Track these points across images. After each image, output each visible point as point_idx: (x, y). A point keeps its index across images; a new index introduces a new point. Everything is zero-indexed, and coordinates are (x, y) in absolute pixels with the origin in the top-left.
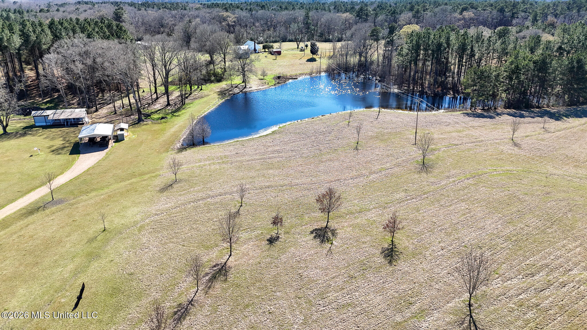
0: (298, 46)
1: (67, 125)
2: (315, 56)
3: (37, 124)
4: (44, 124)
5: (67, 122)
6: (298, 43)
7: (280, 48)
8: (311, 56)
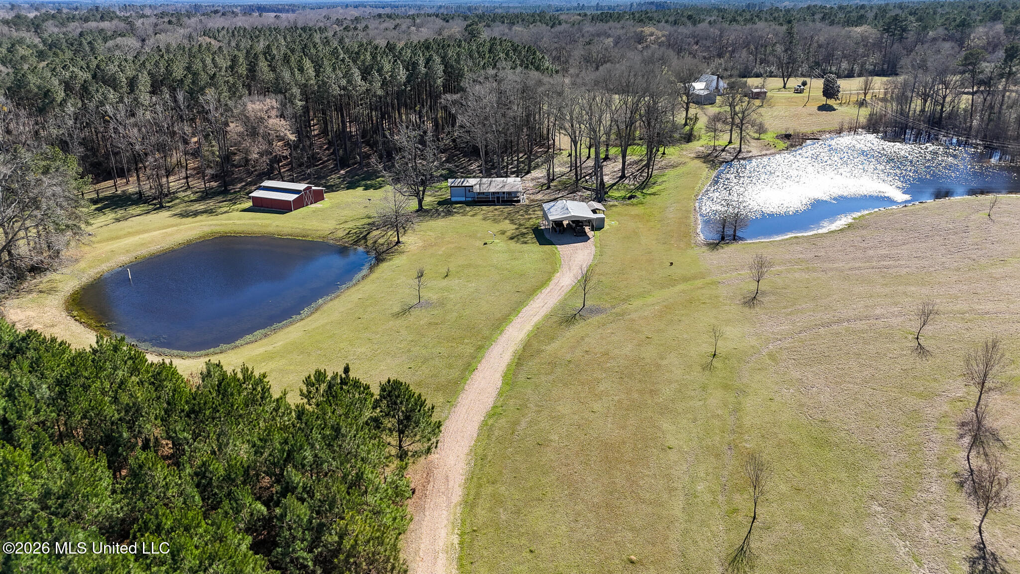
0: (785, 84)
1: (498, 202)
3: (453, 199)
4: (463, 199)
5: (498, 198)
6: (786, 79)
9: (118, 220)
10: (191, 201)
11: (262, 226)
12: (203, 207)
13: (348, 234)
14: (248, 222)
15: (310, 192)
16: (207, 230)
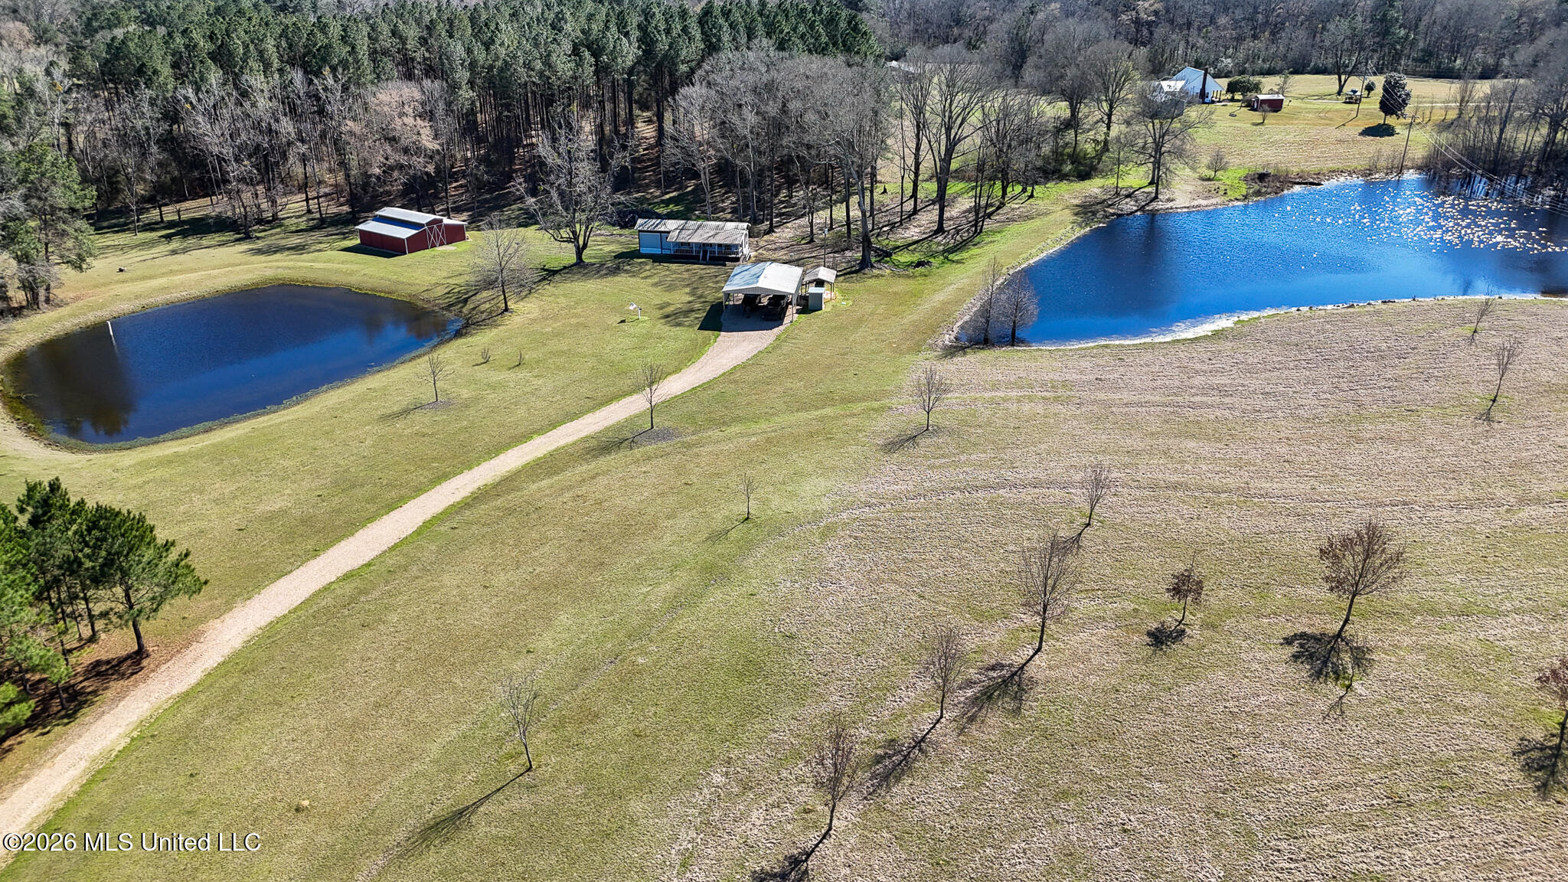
0: (1341, 87)
1: (704, 258)
2: (1391, 120)
3: (644, 251)
4: (658, 251)
5: (705, 253)
6: (1343, 77)
7: (1282, 90)
8: (1379, 118)
9: (174, 252)
10: (292, 232)
11: (346, 273)
12: (299, 241)
13: (448, 293)
14: (336, 266)
15: (439, 227)
16: (270, 273)
